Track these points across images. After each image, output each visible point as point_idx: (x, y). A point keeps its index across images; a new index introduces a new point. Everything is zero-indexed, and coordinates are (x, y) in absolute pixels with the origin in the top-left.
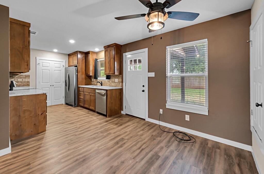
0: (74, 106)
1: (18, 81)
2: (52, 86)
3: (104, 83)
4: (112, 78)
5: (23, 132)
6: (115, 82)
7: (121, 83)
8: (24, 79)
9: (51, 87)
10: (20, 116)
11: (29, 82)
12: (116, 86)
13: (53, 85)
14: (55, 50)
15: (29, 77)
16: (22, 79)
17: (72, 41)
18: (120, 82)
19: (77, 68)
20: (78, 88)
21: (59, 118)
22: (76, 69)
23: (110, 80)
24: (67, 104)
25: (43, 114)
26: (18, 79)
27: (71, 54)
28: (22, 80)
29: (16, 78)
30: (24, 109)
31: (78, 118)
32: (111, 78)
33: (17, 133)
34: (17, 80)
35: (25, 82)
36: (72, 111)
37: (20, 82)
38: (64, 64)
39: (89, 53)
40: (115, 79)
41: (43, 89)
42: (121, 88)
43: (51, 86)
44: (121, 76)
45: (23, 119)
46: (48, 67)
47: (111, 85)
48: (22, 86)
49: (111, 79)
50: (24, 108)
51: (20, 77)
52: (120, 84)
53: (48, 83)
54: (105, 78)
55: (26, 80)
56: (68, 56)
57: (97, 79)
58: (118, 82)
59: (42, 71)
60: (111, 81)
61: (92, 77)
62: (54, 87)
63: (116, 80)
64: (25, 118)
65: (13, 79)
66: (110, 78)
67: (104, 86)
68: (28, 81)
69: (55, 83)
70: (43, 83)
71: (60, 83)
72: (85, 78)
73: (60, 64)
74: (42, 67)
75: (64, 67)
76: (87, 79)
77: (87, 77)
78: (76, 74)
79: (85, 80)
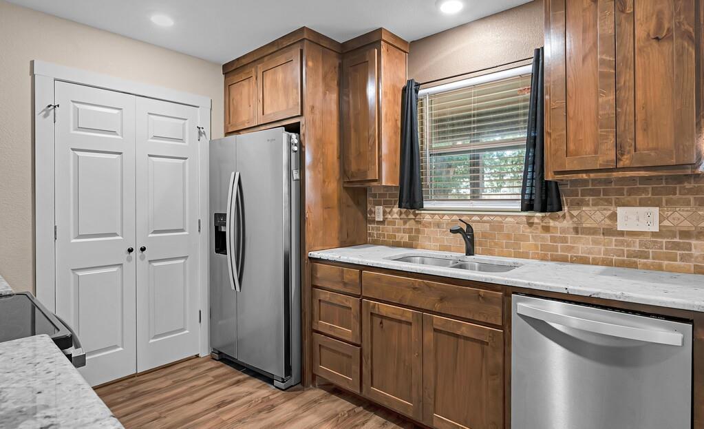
0: (282, 385)
2: (137, 253)
6: (623, 233)
9: (129, 260)
13: (143, 249)
18: (684, 235)
19: (299, 139)
20: (310, 265)
22: (290, 144)
23: (555, 218)
24: (222, 357)
27: (245, 62)
39: (377, 44)
40: (623, 211)
41: (80, 273)
43: (130, 250)
46: (114, 132)
49: (566, 210)
52: (681, 247)
53: (115, 235)
54: (518, 206)
56: (223, 76)
57: (421, 207)
59: (77, 157)
60: (561, 225)
61: (370, 199)
62: (151, 262)
63: (637, 218)
69: (155, 232)
70: (80, 237)
71: (182, 230)
72: (340, 200)
73: (183, 121)
74: (72, 132)
75: (203, 138)
76: (348, 206)
77: (350, 199)
78: (295, 178)
79: (341, 215)
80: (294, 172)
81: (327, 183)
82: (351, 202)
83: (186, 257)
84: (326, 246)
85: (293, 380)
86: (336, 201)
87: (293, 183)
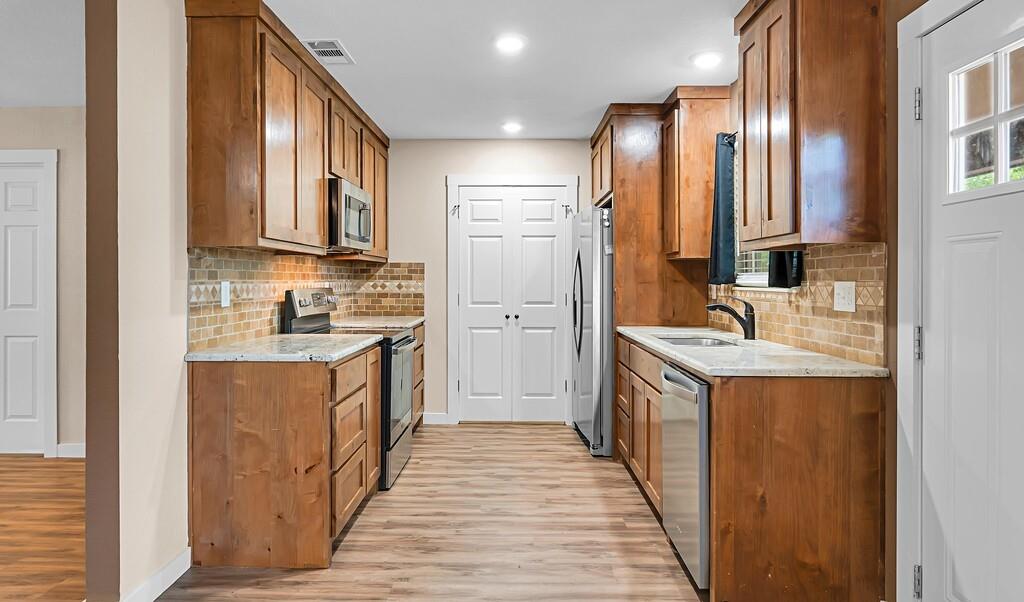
0: (593, 451)
1: (386, 290)
2: (512, 317)
3: (769, 317)
4: (815, 278)
5: (238, 542)
6: (831, 313)
7: (879, 327)
8: (403, 283)
9: (507, 324)
10: (225, 457)
11: (421, 296)
12: (841, 354)
13: (517, 317)
14: (512, 128)
15: (422, 272)
16: (396, 283)
17: (510, 44)
18: (870, 316)
19: (610, 214)
20: (616, 340)
21: (462, 505)
22: (602, 221)
23: (801, 294)
24: (577, 428)
25: (315, 470)
26: (387, 284)
27: (597, 135)
28: (400, 287)
29: (381, 277)
30: (240, 426)
31: (530, 539)
32: (808, 272)
33: (218, 536)
34: (383, 286)
35: (408, 295)
36: (557, 478)
37: (393, 295)
38: (567, 196)
39: (676, 103)
40: (837, 284)
41: (474, 331)
42: (882, 371)
43: (507, 317)
44: (878, 251)
45: (236, 477)
46: (496, 221)
47: (810, 333)
48: (398, 314)
49: (807, 285)
50: (240, 422)
51: (392, 272)
52: (868, 331)
53: (497, 303)
54: (767, 281)
55: (412, 286)
57: (733, 281)
58: (855, 315)
59: (472, 242)
60: (806, 303)
62: (523, 328)
63: (844, 295)
64: (245, 476)
65: (372, 284)
66: (799, 280)
67: (768, 338)
68: (419, 291)
69: (527, 303)
70: (473, 303)
71: (551, 303)
72: (661, 275)
73: (551, 202)
74: (470, 223)
75: (570, 215)
76: (675, 281)
77: (677, 273)
78: (607, 253)
79: (664, 290)
80: (606, 247)
81: (642, 257)
82: (680, 277)
83: (554, 328)
84: (639, 322)
85: (605, 450)
86: (656, 276)
87: (606, 258)
